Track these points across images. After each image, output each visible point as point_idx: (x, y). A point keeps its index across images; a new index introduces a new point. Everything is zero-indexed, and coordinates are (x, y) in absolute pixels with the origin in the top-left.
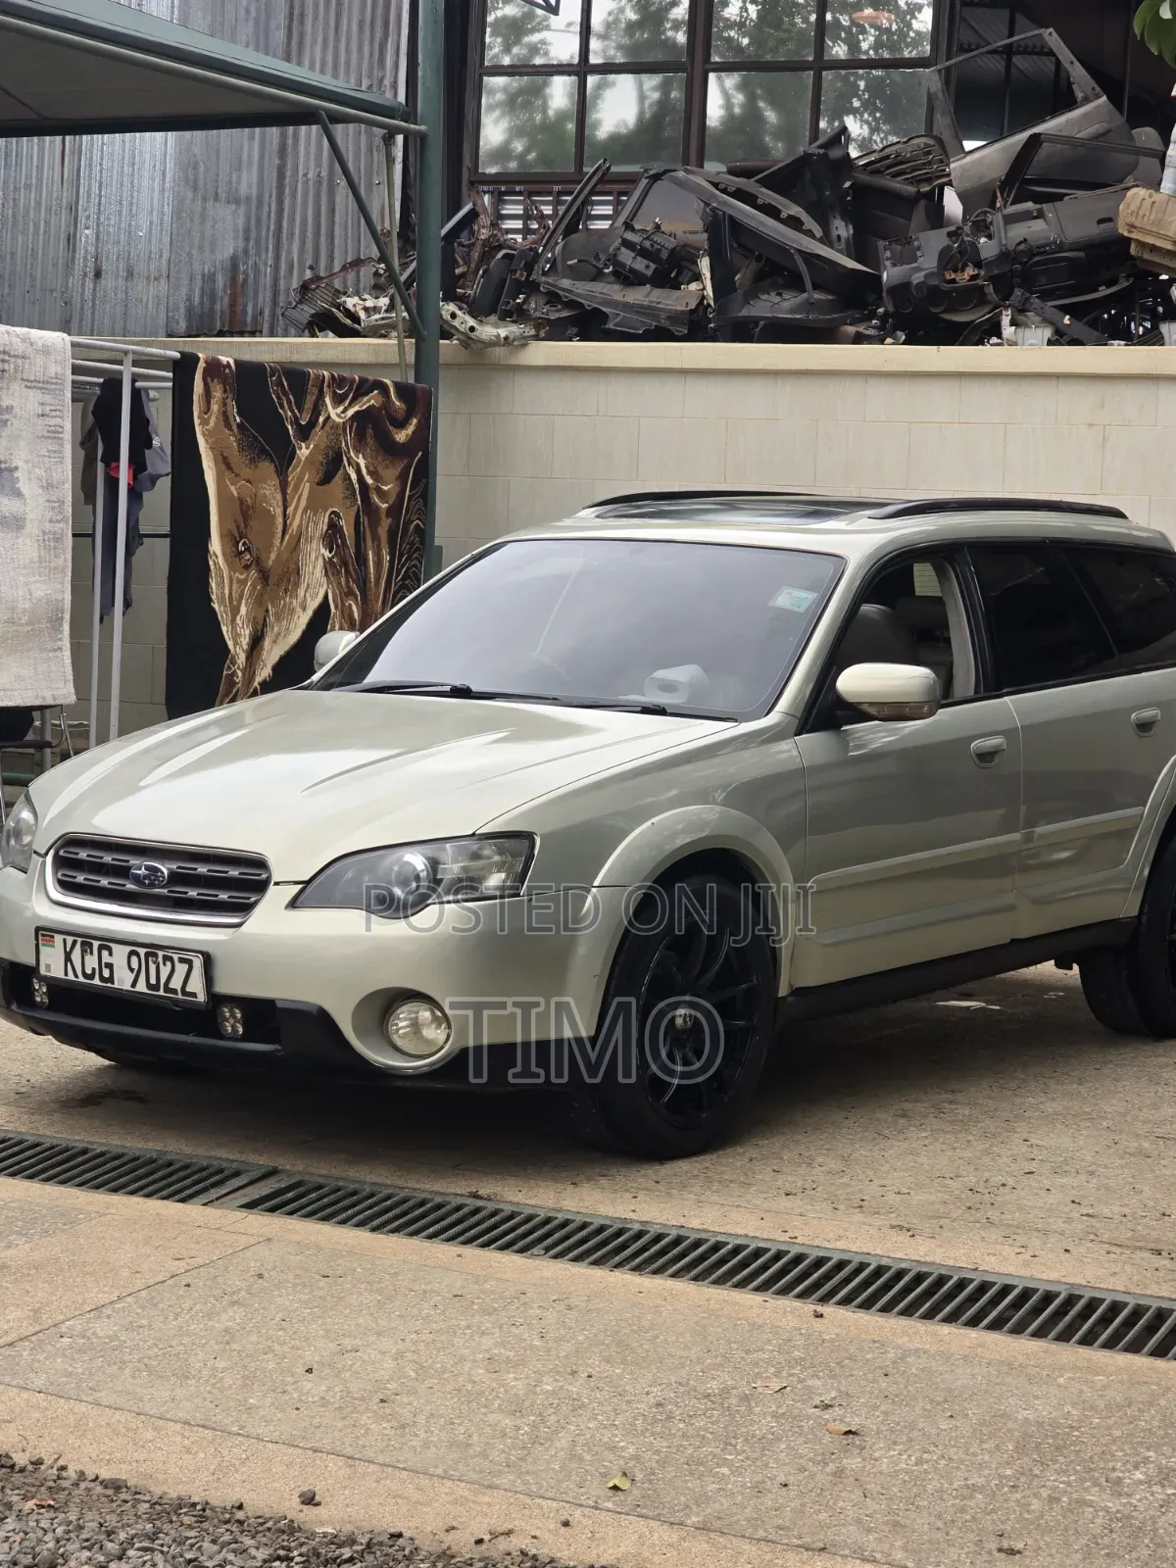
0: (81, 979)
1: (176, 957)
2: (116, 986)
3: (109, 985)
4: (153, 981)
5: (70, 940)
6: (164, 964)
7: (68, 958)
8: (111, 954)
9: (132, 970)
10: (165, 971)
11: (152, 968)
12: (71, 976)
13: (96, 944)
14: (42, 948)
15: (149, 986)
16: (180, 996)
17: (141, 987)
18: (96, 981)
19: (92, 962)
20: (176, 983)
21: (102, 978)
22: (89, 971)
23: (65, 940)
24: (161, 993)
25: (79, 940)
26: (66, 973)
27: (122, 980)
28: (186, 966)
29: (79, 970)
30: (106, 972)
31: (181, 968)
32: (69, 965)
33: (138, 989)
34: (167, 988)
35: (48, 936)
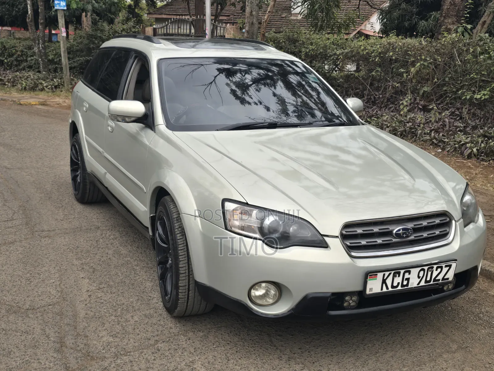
0: (390, 289)
1: (444, 266)
2: (409, 287)
3: (406, 287)
4: (428, 279)
5: (387, 274)
6: (436, 270)
7: (384, 281)
8: (409, 274)
9: (419, 277)
10: (435, 273)
11: (429, 273)
12: (385, 289)
13: (402, 272)
14: (368, 282)
15: (426, 281)
16: (441, 281)
17: (423, 283)
18: (399, 288)
19: (398, 280)
20: (441, 277)
21: (403, 286)
22: (395, 284)
23: (384, 275)
24: (432, 283)
25: (393, 272)
26: (382, 289)
27: (413, 283)
28: (448, 268)
29: (389, 286)
30: (405, 283)
31: (445, 270)
32: (384, 285)
33: (420, 285)
34: (435, 280)
35: (373, 275)
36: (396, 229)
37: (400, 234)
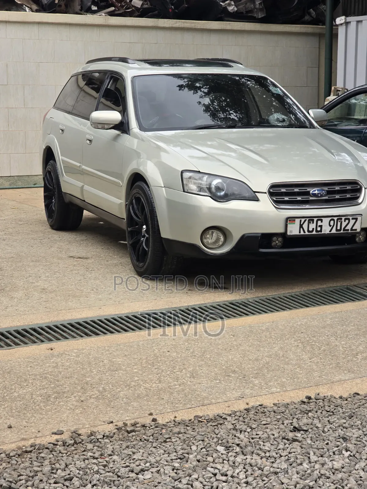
0: (307, 233)
1: (351, 218)
2: (323, 233)
3: (320, 233)
4: (339, 228)
5: (303, 220)
6: (345, 221)
7: (301, 226)
8: (322, 222)
9: (330, 226)
10: (344, 224)
11: (339, 223)
12: (302, 233)
13: (315, 219)
14: (289, 225)
15: (337, 230)
16: (350, 231)
17: (334, 231)
18: (314, 233)
19: (312, 226)
20: (349, 227)
21: (317, 231)
22: (311, 229)
23: (301, 221)
24: (342, 231)
25: (308, 219)
26: (300, 232)
27: (325, 230)
28: (354, 220)
29: (306, 230)
30: (319, 229)
31: (352, 222)
32: (301, 229)
33: (332, 232)
34: (344, 230)
35: (292, 220)
36: (312, 191)
37: (315, 194)
